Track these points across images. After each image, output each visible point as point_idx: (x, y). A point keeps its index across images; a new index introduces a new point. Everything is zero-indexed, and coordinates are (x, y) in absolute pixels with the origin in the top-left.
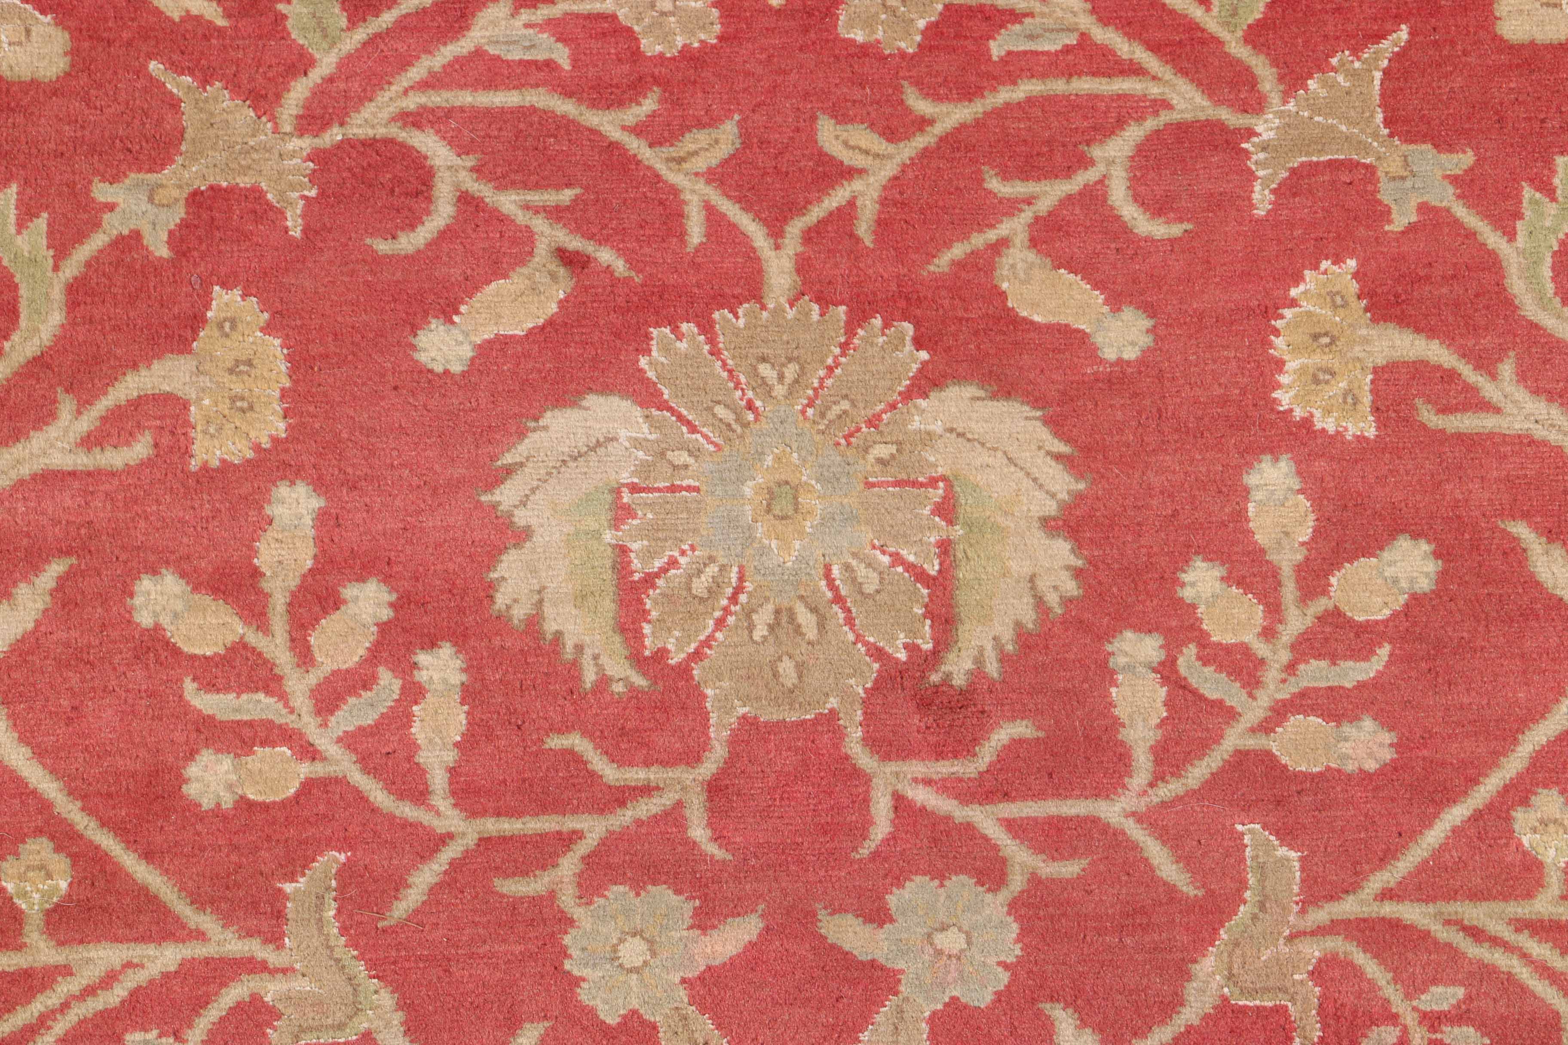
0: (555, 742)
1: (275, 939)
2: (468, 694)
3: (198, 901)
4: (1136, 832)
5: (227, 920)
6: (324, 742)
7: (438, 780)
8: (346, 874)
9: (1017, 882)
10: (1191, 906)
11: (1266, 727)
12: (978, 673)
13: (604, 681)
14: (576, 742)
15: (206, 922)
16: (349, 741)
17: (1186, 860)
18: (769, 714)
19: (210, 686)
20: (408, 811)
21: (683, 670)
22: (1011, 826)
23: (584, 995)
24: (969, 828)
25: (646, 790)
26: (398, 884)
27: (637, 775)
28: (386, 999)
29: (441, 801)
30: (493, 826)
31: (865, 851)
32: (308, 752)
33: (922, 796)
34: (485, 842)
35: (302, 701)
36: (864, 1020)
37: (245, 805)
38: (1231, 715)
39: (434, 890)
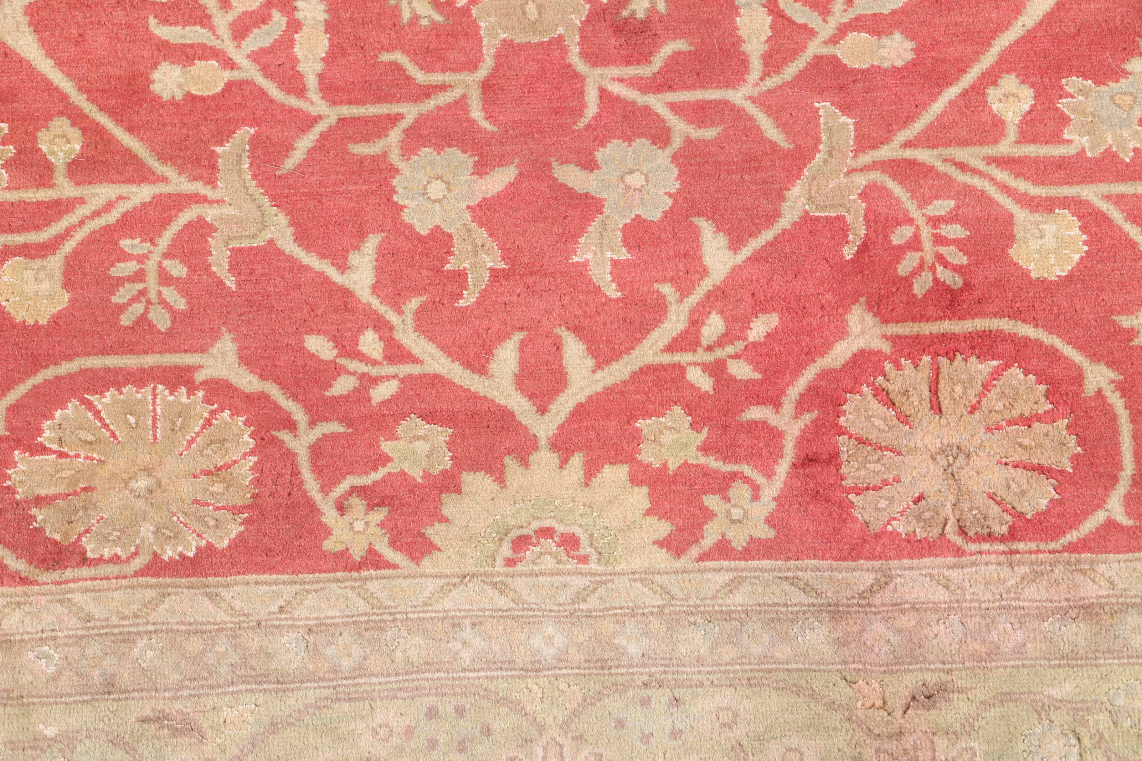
0: (385, 57)
1: (212, 182)
2: (330, 27)
3: (163, 158)
4: (752, 109)
5: (181, 170)
6: (239, 57)
7: (312, 82)
8: (255, 142)
9: (677, 143)
10: (786, 155)
11: (834, 41)
12: (652, 10)
13: (415, 18)
14: (398, 57)
15: (168, 171)
16: (255, 57)
17: (783, 126)
18: (521, 38)
19: (165, 21)
20: (293, 101)
21: (466, 11)
22: (674, 107)
23: (406, 217)
24: (647, 109)
25: (443, 87)
26: (288, 148)
27: (437, 78)
28: (282, 219)
29: (314, 94)
30: (347, 111)
31: (581, 125)
32: (229, 64)
33: (617, 89)
34: (342, 121)
35: (224, 32)
36: (582, 229)
37: (190, 98)
38: (812, 33)
39: (310, 151)
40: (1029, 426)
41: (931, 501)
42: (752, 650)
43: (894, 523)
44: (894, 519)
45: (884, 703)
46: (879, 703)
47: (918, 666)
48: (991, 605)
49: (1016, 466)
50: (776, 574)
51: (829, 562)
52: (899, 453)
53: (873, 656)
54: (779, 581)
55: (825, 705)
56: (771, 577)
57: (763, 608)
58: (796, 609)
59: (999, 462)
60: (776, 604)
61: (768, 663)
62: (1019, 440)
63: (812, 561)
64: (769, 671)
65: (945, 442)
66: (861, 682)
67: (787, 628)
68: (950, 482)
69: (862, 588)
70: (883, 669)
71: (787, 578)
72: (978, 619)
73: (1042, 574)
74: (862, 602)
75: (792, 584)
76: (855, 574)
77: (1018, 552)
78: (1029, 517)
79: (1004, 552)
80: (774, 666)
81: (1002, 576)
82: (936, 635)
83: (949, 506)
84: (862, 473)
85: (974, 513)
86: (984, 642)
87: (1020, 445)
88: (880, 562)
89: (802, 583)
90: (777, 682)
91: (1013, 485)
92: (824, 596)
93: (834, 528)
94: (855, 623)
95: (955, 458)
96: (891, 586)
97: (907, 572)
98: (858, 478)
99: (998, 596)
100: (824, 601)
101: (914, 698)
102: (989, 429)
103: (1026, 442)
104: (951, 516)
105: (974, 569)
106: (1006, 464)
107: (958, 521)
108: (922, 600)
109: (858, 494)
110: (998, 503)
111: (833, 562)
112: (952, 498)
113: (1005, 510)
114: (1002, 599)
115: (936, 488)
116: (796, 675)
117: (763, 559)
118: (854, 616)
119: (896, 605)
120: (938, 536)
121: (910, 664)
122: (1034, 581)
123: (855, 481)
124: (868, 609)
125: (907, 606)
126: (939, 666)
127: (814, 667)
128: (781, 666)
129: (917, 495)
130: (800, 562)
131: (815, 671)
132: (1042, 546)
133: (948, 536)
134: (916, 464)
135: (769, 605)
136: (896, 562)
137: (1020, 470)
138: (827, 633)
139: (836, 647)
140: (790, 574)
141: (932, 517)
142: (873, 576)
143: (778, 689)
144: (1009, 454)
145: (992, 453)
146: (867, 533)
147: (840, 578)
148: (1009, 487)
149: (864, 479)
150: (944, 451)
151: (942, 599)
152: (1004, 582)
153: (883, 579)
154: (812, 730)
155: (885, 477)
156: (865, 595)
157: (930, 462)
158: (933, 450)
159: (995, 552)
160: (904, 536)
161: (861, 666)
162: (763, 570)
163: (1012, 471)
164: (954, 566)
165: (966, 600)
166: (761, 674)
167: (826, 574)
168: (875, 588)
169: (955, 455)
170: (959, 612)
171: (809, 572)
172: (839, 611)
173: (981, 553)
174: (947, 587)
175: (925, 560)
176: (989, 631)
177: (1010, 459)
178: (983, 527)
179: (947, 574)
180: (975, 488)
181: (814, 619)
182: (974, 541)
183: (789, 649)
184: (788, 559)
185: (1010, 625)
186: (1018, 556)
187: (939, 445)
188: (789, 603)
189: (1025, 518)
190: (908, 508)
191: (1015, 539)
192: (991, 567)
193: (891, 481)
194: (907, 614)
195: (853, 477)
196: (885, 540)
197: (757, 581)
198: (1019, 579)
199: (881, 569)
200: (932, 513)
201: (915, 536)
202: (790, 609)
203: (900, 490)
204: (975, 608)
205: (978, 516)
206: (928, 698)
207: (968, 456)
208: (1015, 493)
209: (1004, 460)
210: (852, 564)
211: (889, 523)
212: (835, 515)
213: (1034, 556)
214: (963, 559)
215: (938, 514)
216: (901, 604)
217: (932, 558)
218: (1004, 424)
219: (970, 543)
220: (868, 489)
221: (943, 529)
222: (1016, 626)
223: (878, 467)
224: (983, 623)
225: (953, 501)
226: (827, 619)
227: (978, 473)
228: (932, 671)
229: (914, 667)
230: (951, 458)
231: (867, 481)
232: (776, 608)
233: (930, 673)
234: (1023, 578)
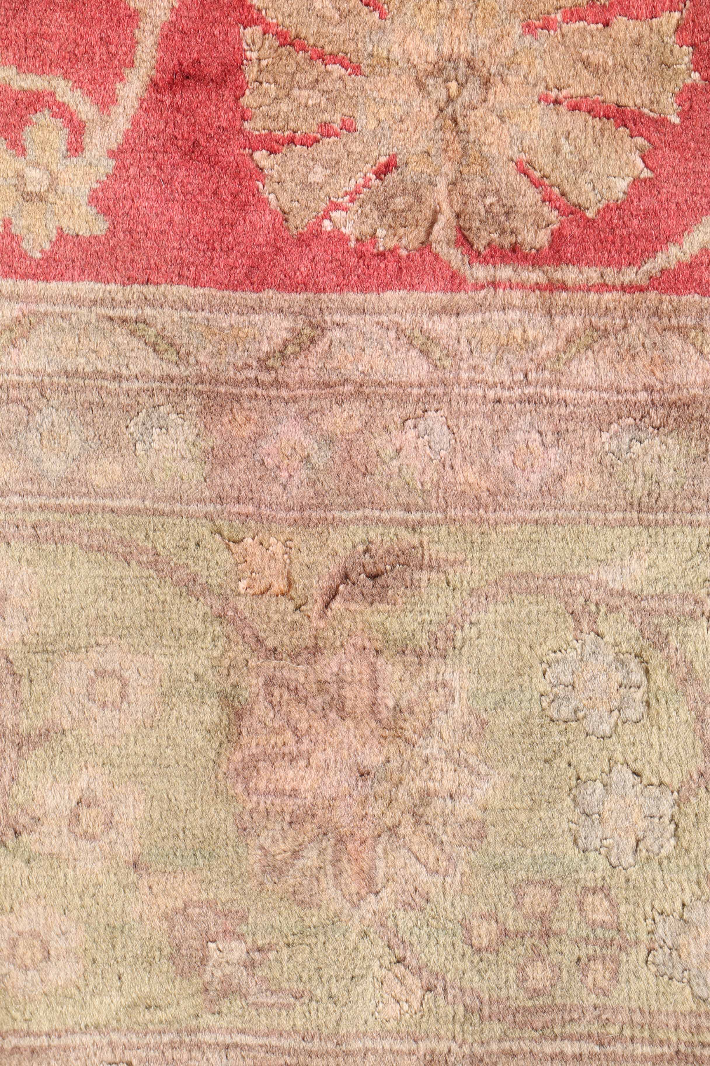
40: (606, 24)
41: (411, 172)
42: (46, 465)
43: (335, 215)
44: (336, 207)
45: (290, 584)
46: (279, 584)
47: (359, 513)
48: (506, 394)
49: (574, 108)
50: (102, 311)
51: (207, 291)
52: (357, 70)
53: (277, 489)
54: (107, 325)
55: (177, 584)
56: (93, 318)
57: (74, 381)
58: (137, 385)
59: (544, 99)
60: (99, 374)
61: (74, 494)
62: (585, 53)
63: (175, 288)
64: (76, 511)
65: (446, 50)
66: (249, 541)
67: (117, 424)
68: (448, 135)
69: (265, 348)
70: (292, 515)
71: (124, 321)
72: (478, 421)
73: (606, 334)
74: (264, 377)
75: (133, 333)
76: (254, 318)
77: (564, 287)
78: (590, 214)
79: (538, 286)
80: (86, 501)
81: (531, 334)
82: (398, 451)
83: (442, 185)
84: (284, 107)
85: (488, 201)
86: (486, 468)
87: (587, 64)
88: (304, 296)
89: (152, 332)
90: (90, 533)
91: (566, 147)
92: (192, 360)
93: (221, 221)
94: (248, 420)
95: (462, 86)
96: (322, 346)
97: (353, 319)
98: (275, 118)
99: (520, 376)
100: (192, 371)
101: (346, 576)
102: (529, 28)
103: (597, 57)
104: (445, 207)
105: (479, 318)
106: (557, 102)
107: (458, 216)
108: (378, 377)
109: (272, 152)
110: (536, 184)
111: (214, 291)
112: (449, 169)
113: (547, 199)
114: (529, 384)
115: (423, 145)
116: (126, 521)
117: (80, 279)
118: (247, 405)
119: (327, 385)
120: (416, 244)
121: (345, 508)
122: (589, 347)
123: (268, 123)
124: (273, 392)
125: (348, 388)
126: (399, 514)
127: (162, 506)
128: (100, 502)
129: (383, 160)
130: (152, 288)
131: (163, 514)
132: (611, 275)
133: (436, 248)
134: (387, 95)
135: (86, 376)
136: (335, 296)
137: (581, 117)
138: (192, 438)
139: (208, 467)
140: (131, 313)
141: (410, 208)
142: (288, 323)
143: (89, 548)
144: (563, 82)
145: (531, 79)
146: (285, 234)
147: (226, 325)
148: (557, 151)
149: (286, 120)
150: (441, 70)
151: (414, 377)
152: (534, 347)
153: (307, 331)
154: (149, 632)
155: (326, 117)
156: (270, 363)
157: (413, 91)
158: (422, 67)
159: (522, 286)
160: (352, 244)
161: (251, 509)
162: (78, 302)
163: (567, 116)
164: (444, 310)
165: (459, 381)
166: (58, 516)
167: (200, 316)
168: (290, 349)
169: (462, 79)
170: (445, 406)
171: (168, 311)
172: (219, 394)
173: (494, 284)
174: (425, 353)
175: (389, 295)
176: (496, 447)
177: (564, 92)
178: (503, 232)
179: (428, 324)
180: (494, 150)
181: (169, 408)
182: (485, 262)
183: (117, 467)
184: (129, 280)
185: (537, 436)
186: (564, 295)
187: (433, 57)
188: (125, 372)
189: (583, 217)
190: (366, 185)
191: (560, 259)
192: (512, 315)
193: (337, 127)
194: (346, 405)
195: (266, 116)
196: (318, 252)
197: (65, 325)
198: (561, 343)
199: (304, 311)
200: (410, 199)
201: (374, 245)
202: (125, 385)
203: (353, 147)
204: (474, 398)
205: (496, 209)
206: (373, 577)
207: (487, 83)
208: (568, 164)
209: (553, 94)
210: (252, 297)
211: (326, 215)
212: (224, 192)
213: (593, 297)
214: (461, 298)
215: (420, 202)
216: (336, 384)
217: (403, 293)
218: (559, 17)
219: (476, 265)
220: (292, 141)
221: (429, 233)
222: (550, 438)
223: (315, 98)
224: (488, 428)
225: (452, 176)
226: (194, 409)
227: (501, 118)
228: (384, 523)
229: (352, 515)
230: (453, 86)
231: (292, 125)
232: (100, 382)
233: (380, 530)
234: (569, 341)
